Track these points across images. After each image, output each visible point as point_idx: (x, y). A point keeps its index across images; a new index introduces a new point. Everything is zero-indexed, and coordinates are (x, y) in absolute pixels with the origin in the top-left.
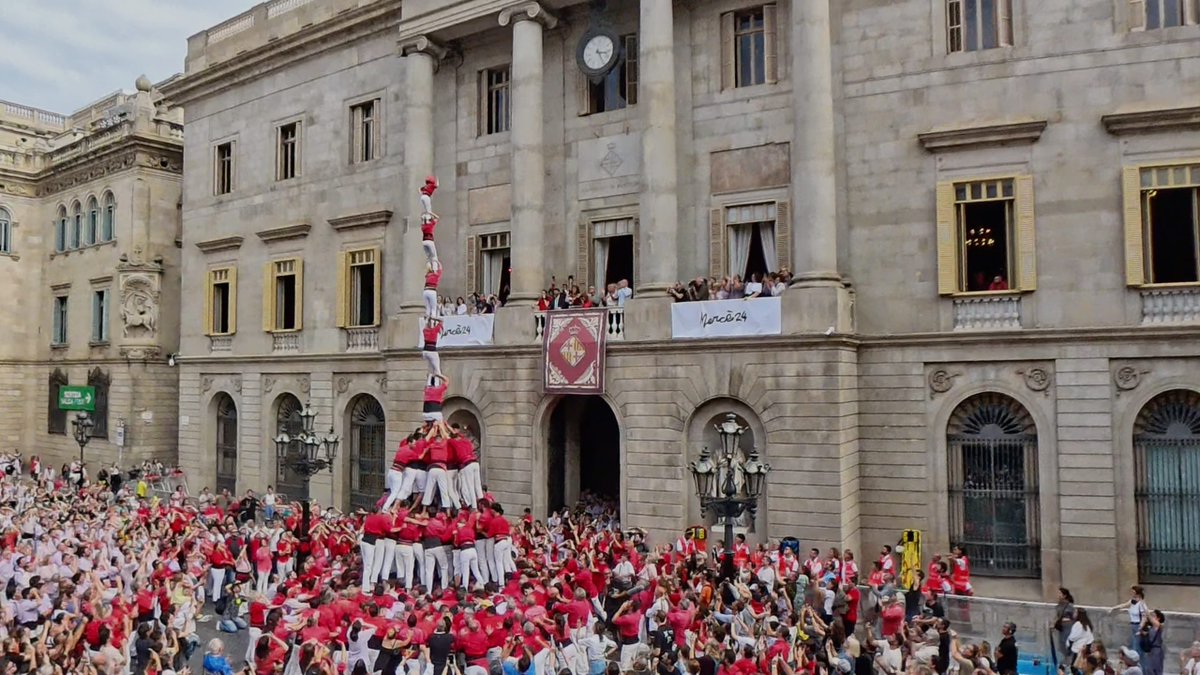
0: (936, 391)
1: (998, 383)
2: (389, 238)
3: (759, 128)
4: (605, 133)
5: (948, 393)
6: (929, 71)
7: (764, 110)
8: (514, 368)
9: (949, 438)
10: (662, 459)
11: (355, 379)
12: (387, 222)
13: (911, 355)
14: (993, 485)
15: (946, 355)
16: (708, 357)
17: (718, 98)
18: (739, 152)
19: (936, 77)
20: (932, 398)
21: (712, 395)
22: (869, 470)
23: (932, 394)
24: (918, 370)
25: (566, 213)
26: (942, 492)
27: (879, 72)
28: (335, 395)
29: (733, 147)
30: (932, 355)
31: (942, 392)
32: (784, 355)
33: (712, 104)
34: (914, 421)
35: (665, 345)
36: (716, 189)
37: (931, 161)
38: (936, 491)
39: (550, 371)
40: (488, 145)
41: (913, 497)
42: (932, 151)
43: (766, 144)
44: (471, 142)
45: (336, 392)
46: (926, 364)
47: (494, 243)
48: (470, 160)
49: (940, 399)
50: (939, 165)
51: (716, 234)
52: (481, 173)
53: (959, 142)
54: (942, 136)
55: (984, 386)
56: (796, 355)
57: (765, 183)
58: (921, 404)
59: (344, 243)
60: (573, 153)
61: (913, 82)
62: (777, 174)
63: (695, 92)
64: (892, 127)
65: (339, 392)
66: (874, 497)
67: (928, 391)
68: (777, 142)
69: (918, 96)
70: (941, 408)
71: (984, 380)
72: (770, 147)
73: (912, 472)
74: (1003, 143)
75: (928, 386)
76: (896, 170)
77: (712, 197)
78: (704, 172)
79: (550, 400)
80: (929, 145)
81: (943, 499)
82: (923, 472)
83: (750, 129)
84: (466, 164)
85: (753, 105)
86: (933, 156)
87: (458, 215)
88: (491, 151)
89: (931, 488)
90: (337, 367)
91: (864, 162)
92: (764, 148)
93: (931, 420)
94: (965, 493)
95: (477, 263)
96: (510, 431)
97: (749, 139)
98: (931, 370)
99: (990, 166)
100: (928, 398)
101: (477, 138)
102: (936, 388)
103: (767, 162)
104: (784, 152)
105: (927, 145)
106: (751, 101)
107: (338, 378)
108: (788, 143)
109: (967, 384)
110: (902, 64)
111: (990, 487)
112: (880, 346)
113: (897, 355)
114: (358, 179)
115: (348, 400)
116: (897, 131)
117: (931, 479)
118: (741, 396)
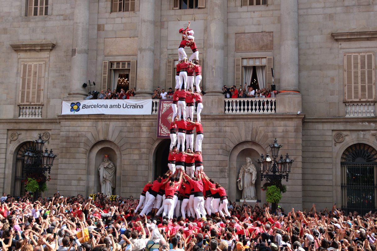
0: (337, 142)
1: (364, 139)
2: (52, 59)
3: (259, 25)
4: (182, 19)
5: (343, 143)
6: (337, 7)
7: (261, 17)
8: (140, 126)
9: (342, 164)
10: (218, 169)
11: (23, 133)
12: (51, 50)
13: (327, 126)
14: (361, 183)
15: (341, 127)
16: (241, 123)
17: (240, 9)
18: (249, 34)
19: (339, 9)
20: (335, 146)
21: (243, 139)
22: (307, 177)
23: (335, 144)
24: (330, 133)
25: (160, 54)
26: (339, 186)
27: (314, 5)
28: (8, 143)
29: (246, 32)
30: (336, 127)
31: (340, 143)
32: (277, 123)
33: (237, 12)
34: (328, 155)
35: (221, 117)
36: (237, 50)
37: (336, 45)
38: (336, 185)
39: (161, 128)
40: (117, 17)
41: (326, 188)
42: (337, 40)
43: (262, 32)
44: (107, 15)
45: (9, 140)
46: (333, 130)
47: (118, 66)
48: (106, 24)
49: (338, 146)
50: (340, 46)
51: (238, 70)
52: (113, 30)
53: (349, 37)
54: (342, 34)
55: (359, 140)
56: (282, 123)
57: (261, 49)
58: (330, 148)
59: (20, 58)
60: (165, 26)
61: (328, 11)
62: (267, 45)
63: (229, 6)
64: (319, 29)
65: (11, 141)
66: (308, 188)
67: (334, 142)
68: (267, 31)
69: (331, 17)
70: (339, 150)
71: (358, 138)
72: (264, 33)
73: (326, 177)
74: (368, 39)
75: (333, 140)
76: (321, 48)
77: (236, 53)
78: (232, 42)
79: (159, 141)
80: (336, 37)
81: (339, 189)
82: (331, 177)
83: (255, 25)
84: (104, 25)
85: (257, 14)
86: (337, 42)
87: (97, 50)
88: (118, 20)
89: (334, 184)
90: (11, 126)
91: (307, 43)
92: (261, 34)
93: (335, 155)
94: (348, 187)
95: (108, 75)
96: (136, 157)
97: (254, 29)
98: (334, 133)
99: (362, 48)
100: (333, 146)
101: (110, 13)
102: (337, 141)
103: (263, 40)
104: (270, 36)
105: (336, 38)
106: (255, 12)
107: (10, 132)
108: (273, 32)
109: (351, 139)
110: (324, 3)
111: (359, 185)
112: (313, 122)
113: (320, 126)
114: (32, 25)
115: (18, 145)
116: (322, 31)
117: (334, 180)
118: (257, 140)
